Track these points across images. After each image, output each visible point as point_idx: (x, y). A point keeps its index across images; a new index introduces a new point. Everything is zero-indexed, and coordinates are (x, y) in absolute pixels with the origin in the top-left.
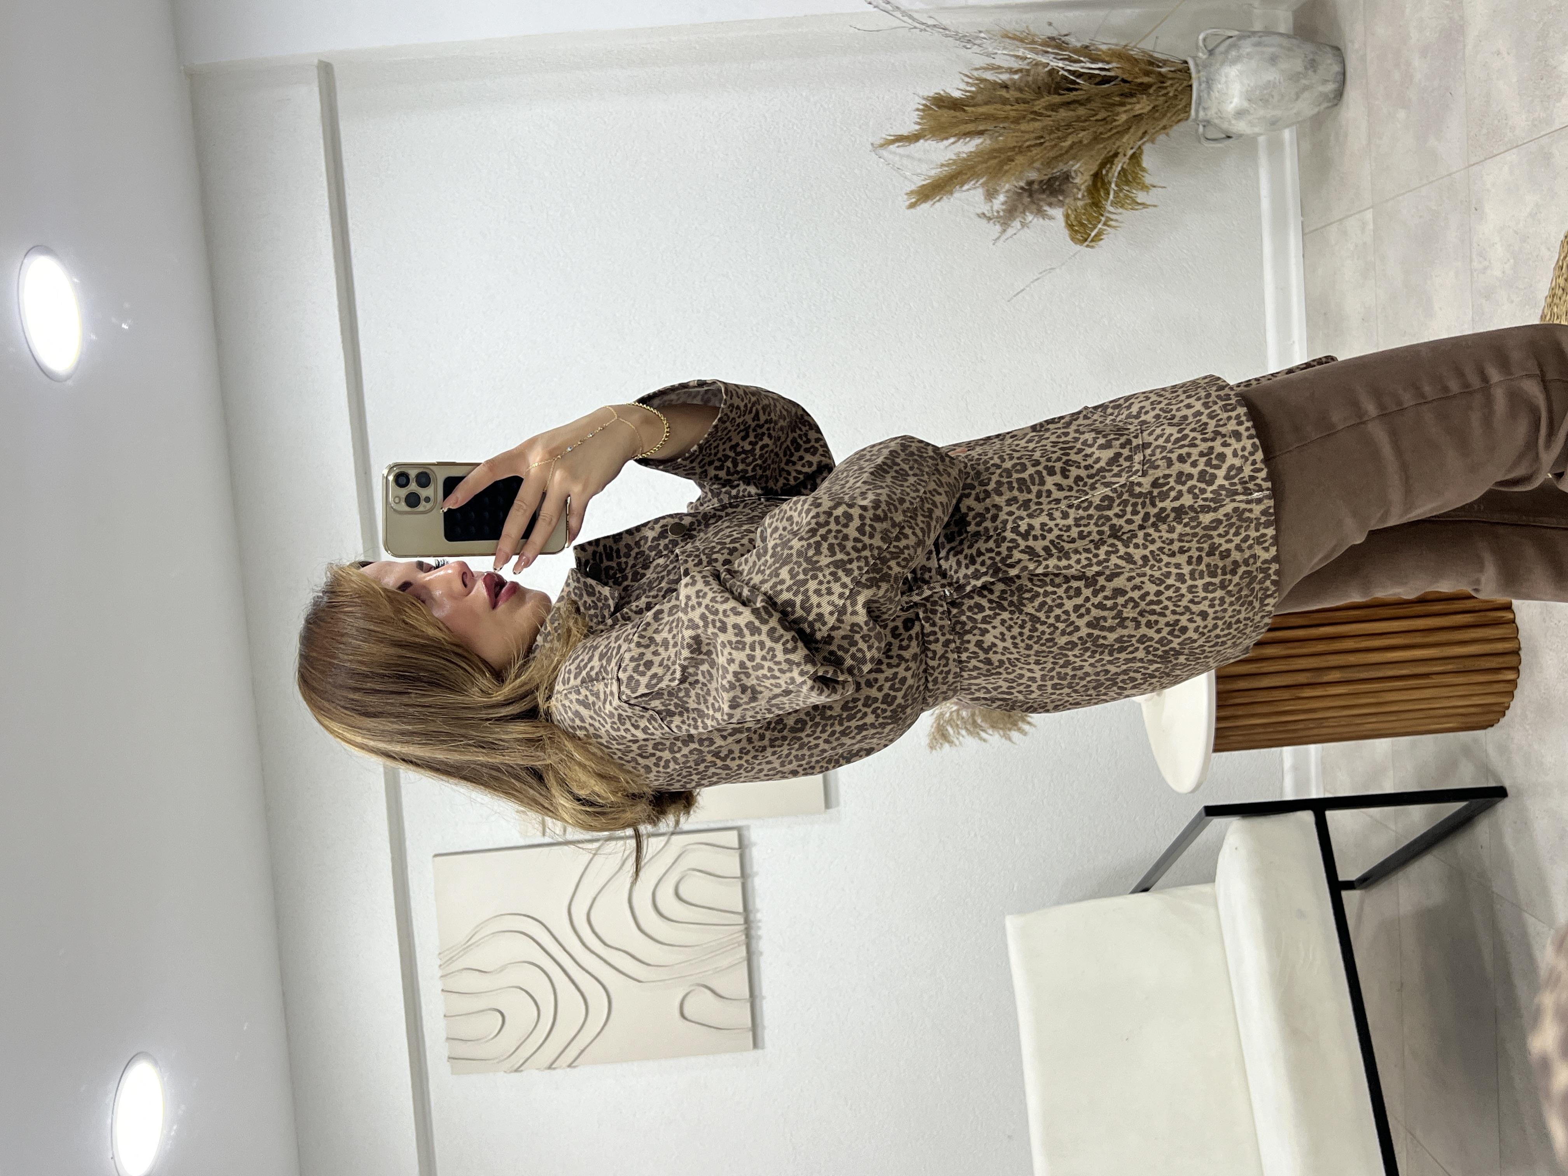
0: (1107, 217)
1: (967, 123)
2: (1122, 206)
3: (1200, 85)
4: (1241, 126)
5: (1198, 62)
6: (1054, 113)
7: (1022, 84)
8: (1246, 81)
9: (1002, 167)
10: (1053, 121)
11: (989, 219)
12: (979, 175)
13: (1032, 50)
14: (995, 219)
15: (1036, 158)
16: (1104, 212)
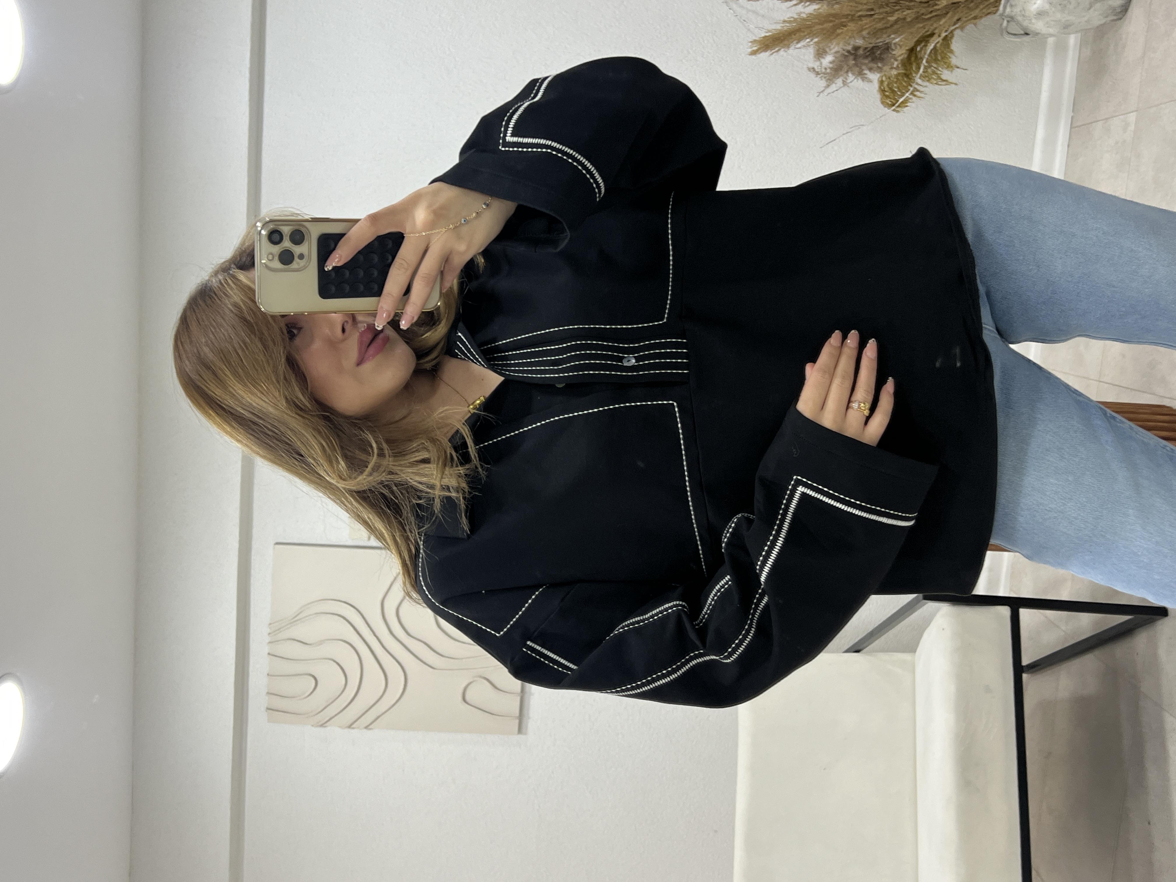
0: (915, 88)
2: (929, 80)
4: (1039, 26)
9: (835, 30)
11: (818, 74)
14: (822, 75)
15: (865, 27)
16: (913, 83)
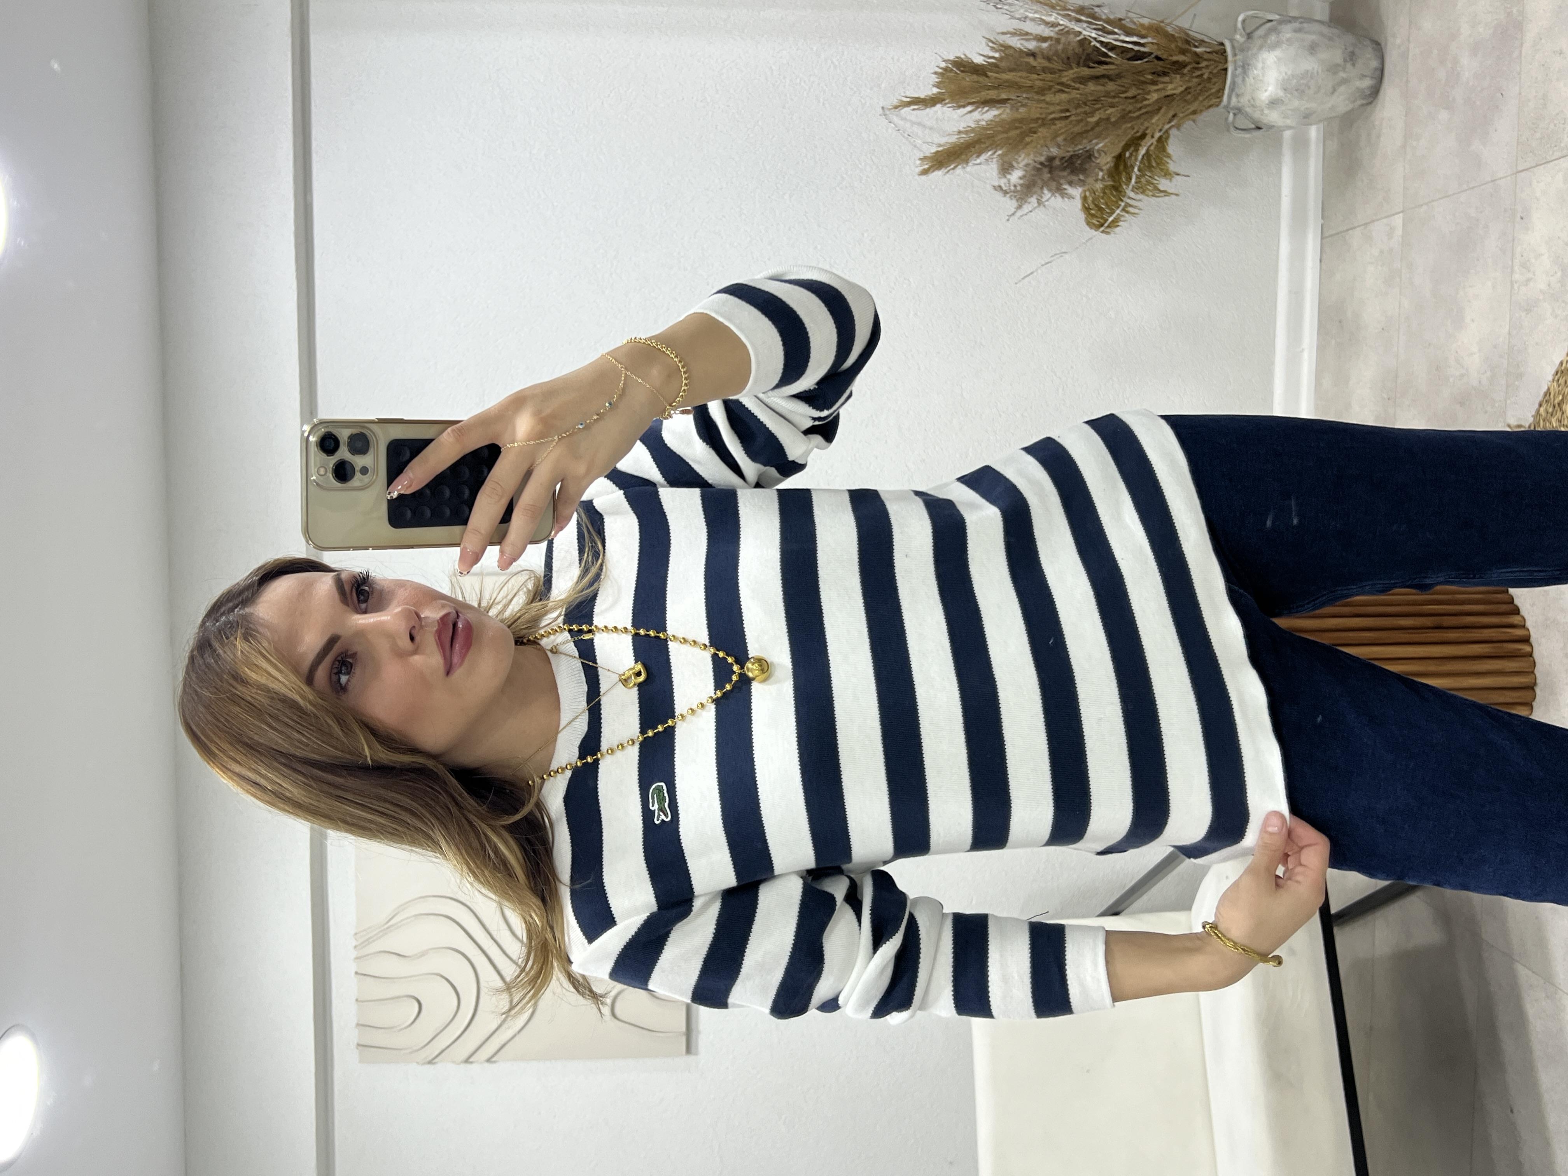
0: (1126, 203)
1: (989, 90)
2: (1143, 192)
3: (1236, 69)
4: (1273, 117)
5: (1236, 45)
6: (1082, 86)
7: (1051, 53)
8: (1283, 69)
10: (1081, 94)
11: (1005, 193)
12: (997, 146)
13: (1065, 17)
14: (1012, 194)
15: (1060, 132)
16: (1124, 196)
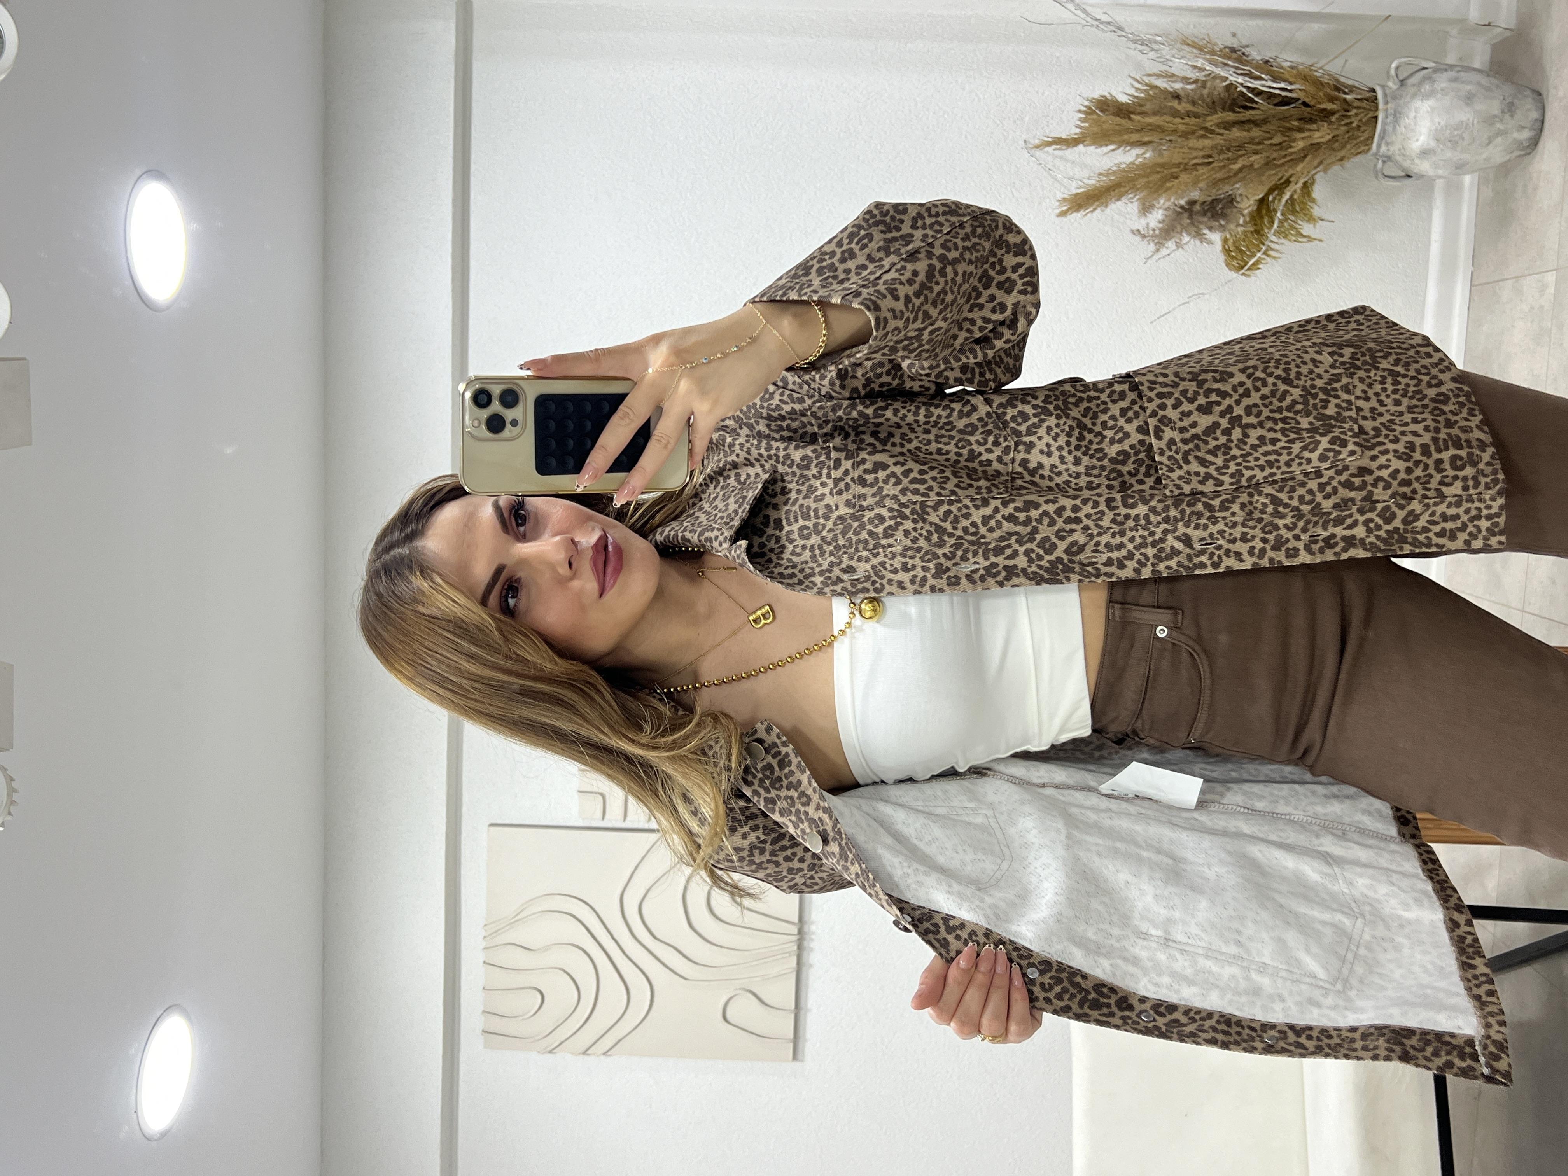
0: (1268, 246)
1: (1130, 132)
2: (1285, 237)
3: (1387, 118)
4: (1424, 167)
5: (1388, 92)
6: (1226, 132)
7: (1196, 97)
8: (1437, 120)
9: (1165, 183)
10: (1224, 140)
11: (1144, 236)
12: (1138, 190)
13: (1210, 62)
14: (1150, 237)
15: (1202, 178)
16: (1266, 240)
